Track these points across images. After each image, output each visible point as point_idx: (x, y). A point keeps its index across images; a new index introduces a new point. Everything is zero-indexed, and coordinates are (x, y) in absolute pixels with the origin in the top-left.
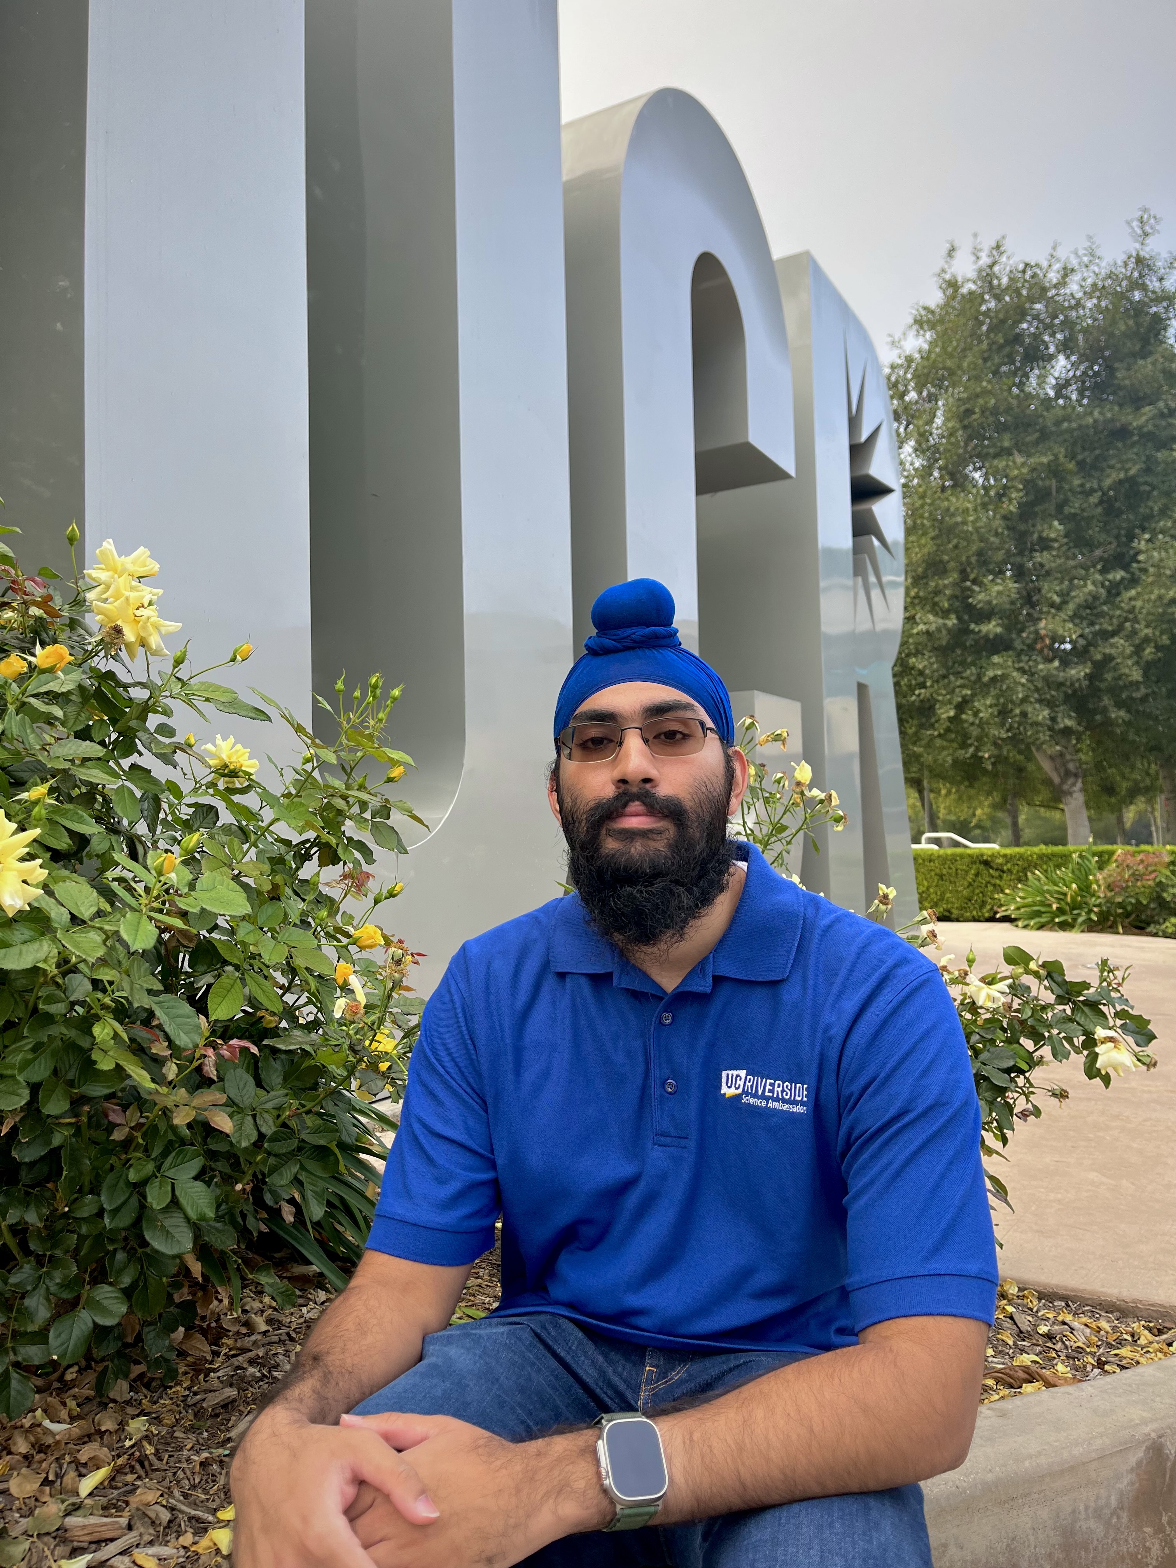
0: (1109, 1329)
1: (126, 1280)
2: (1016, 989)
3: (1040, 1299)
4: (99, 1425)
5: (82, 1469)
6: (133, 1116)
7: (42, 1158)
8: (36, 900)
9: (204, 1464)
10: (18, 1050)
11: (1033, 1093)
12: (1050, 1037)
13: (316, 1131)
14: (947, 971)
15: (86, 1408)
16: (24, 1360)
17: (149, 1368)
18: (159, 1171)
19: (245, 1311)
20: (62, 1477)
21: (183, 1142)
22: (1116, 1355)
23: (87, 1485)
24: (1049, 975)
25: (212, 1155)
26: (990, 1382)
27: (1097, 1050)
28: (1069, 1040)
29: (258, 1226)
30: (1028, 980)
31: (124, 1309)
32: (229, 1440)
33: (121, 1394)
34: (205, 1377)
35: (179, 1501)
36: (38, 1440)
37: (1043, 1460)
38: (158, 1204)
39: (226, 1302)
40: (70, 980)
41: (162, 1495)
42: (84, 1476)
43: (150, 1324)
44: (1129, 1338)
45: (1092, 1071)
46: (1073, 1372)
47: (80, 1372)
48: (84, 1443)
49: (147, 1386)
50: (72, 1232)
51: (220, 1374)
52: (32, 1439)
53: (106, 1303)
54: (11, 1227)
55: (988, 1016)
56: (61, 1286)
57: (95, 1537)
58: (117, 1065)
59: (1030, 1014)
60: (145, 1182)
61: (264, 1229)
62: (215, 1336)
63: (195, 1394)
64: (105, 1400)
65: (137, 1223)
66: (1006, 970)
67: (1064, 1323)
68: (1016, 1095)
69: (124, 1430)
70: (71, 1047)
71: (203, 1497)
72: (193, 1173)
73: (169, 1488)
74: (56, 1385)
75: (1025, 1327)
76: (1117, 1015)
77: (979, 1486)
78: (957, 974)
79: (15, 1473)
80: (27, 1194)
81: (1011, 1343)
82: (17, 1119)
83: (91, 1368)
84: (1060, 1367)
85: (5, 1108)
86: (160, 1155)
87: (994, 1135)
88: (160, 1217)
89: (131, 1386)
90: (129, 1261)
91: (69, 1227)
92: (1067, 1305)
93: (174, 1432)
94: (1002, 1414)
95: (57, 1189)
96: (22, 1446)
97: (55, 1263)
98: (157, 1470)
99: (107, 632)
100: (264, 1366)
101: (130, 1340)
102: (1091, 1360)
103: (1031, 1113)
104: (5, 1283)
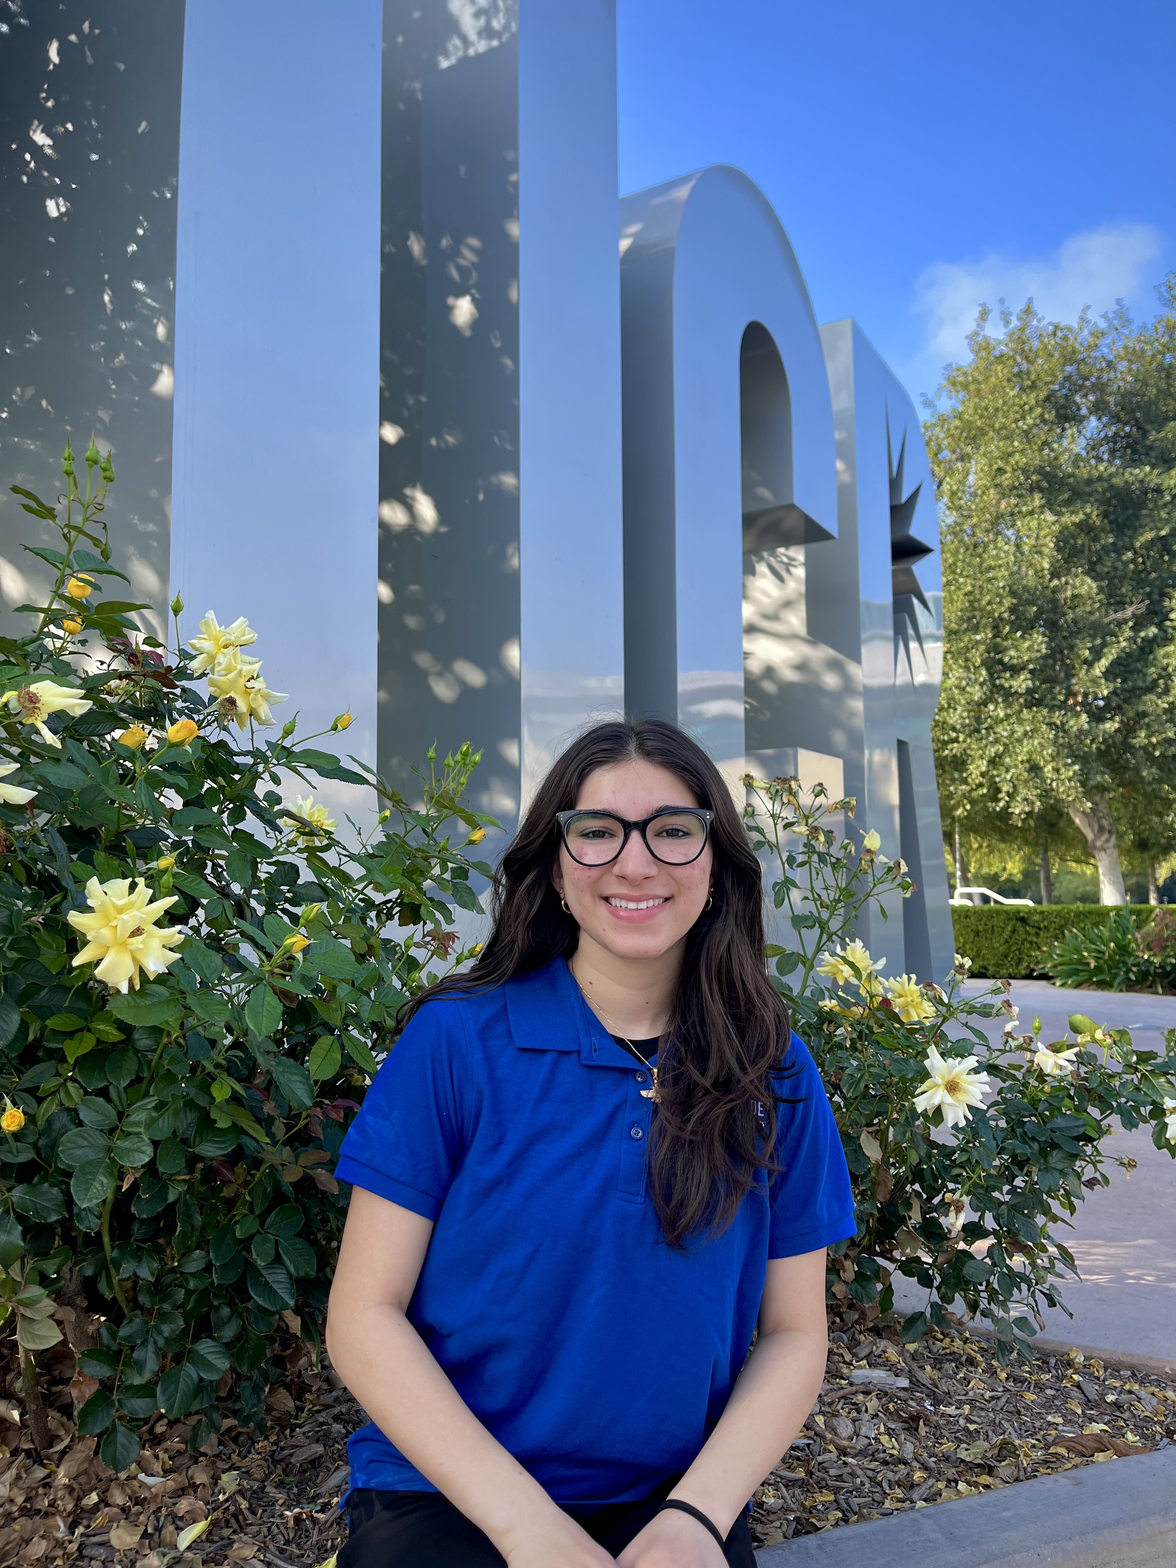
1: (227, 1334)
2: (1082, 1058)
3: (1106, 1369)
4: (192, 1478)
5: (180, 1523)
6: (241, 1174)
7: (158, 1214)
8: (173, 963)
9: (296, 1520)
10: (142, 1109)
11: (1101, 1162)
12: (1119, 1106)
14: (1012, 1037)
15: (179, 1461)
16: (130, 1413)
17: (238, 1421)
18: (262, 1227)
19: (324, 1367)
20: (160, 1531)
21: (286, 1200)
23: (187, 1537)
26: (1062, 1451)
27: (1166, 1120)
28: (1136, 1109)
31: (228, 1365)
32: (319, 1496)
33: (211, 1447)
34: (291, 1432)
35: (276, 1556)
36: (134, 1492)
38: (261, 1260)
39: (314, 1357)
41: (259, 1550)
42: (182, 1529)
43: (248, 1378)
45: (1160, 1139)
46: (1143, 1441)
47: (170, 1425)
48: (179, 1496)
49: (235, 1440)
50: (179, 1286)
51: (305, 1429)
52: (129, 1492)
53: (210, 1357)
54: (122, 1281)
55: (1055, 1084)
56: (169, 1340)
58: (234, 1122)
59: (1098, 1082)
60: (251, 1238)
62: (299, 1390)
63: (282, 1449)
64: (197, 1454)
65: (243, 1279)
66: (1073, 1037)
67: (1130, 1392)
68: (1084, 1163)
69: (216, 1484)
70: (190, 1104)
71: (298, 1552)
72: (295, 1231)
73: (265, 1543)
74: (146, 1436)
75: (1093, 1396)
77: (1060, 1554)
78: (1021, 1040)
79: (115, 1525)
80: (139, 1248)
81: (1079, 1411)
82: (138, 1175)
84: (1130, 1436)
85: (128, 1164)
86: (264, 1212)
87: (1062, 1203)
88: (264, 1272)
89: (219, 1440)
90: (231, 1316)
91: (177, 1282)
92: (1134, 1374)
93: (265, 1487)
94: (1078, 1483)
95: (169, 1243)
96: (119, 1498)
97: (164, 1317)
98: (251, 1524)
99: (222, 704)
100: (348, 1423)
101: (223, 1394)
102: (1158, 1429)
103: (1098, 1182)
104: (114, 1336)
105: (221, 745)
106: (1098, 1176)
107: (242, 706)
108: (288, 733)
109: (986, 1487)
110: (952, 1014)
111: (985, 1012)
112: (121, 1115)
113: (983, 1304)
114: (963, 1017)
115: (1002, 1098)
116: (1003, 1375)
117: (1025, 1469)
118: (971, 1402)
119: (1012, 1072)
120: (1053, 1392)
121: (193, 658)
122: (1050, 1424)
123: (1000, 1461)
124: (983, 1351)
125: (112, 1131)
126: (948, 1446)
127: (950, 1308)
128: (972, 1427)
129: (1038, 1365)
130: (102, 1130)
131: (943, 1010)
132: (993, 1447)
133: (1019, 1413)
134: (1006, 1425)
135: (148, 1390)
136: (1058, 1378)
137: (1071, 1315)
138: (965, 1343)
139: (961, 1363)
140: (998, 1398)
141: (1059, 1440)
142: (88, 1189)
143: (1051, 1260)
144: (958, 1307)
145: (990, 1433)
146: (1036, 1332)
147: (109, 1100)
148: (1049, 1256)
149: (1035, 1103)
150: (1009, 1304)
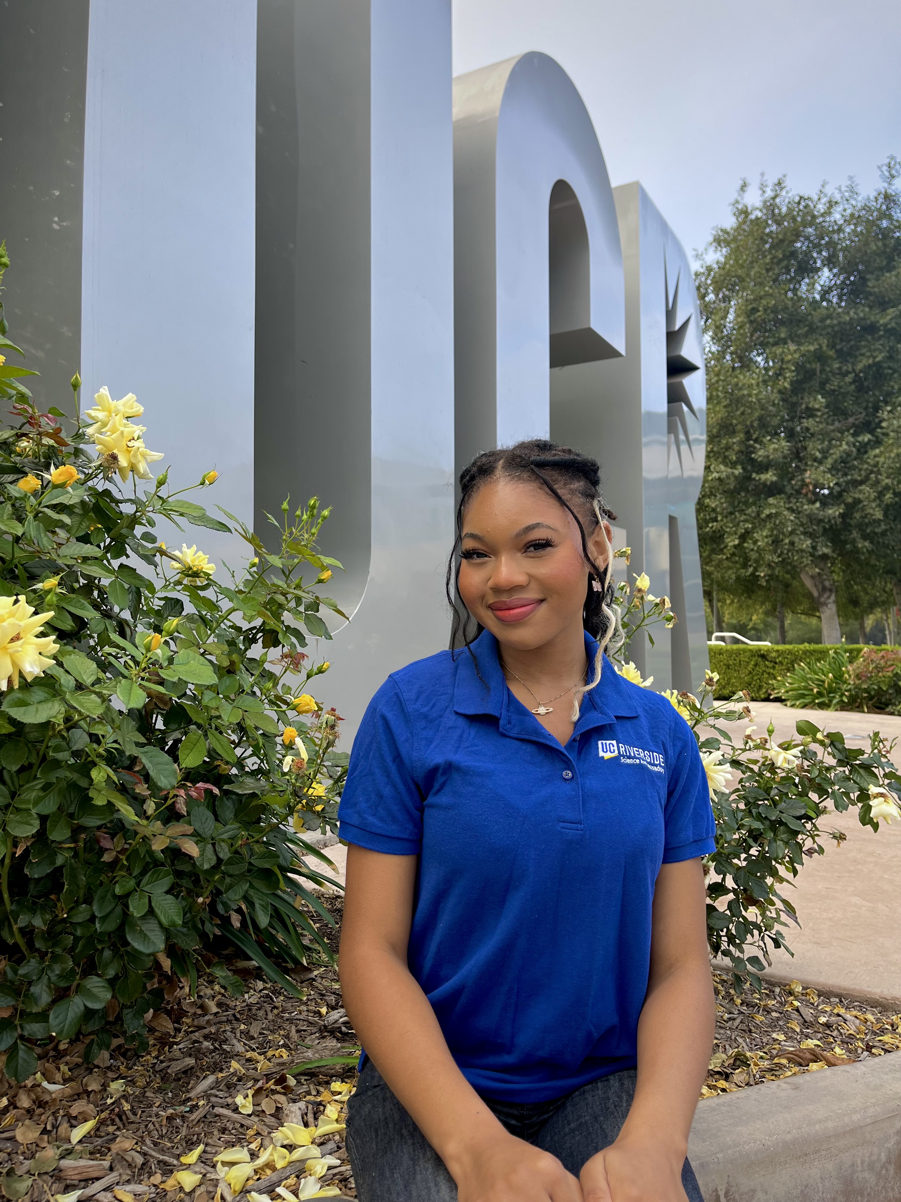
0: (874, 1021)
1: (111, 973)
2: (806, 754)
3: (819, 996)
4: (86, 1085)
5: (74, 1121)
6: (119, 843)
7: (48, 875)
8: (49, 668)
9: (170, 1119)
10: (32, 789)
11: (818, 835)
12: (833, 792)
13: (262, 856)
14: (751, 739)
15: (76, 1072)
16: (29, 1035)
17: (126, 1040)
18: (138, 886)
19: (200, 997)
20: (57, 1128)
21: (157, 864)
22: (880, 1041)
23: (78, 1134)
24: (832, 744)
25: (179, 874)
26: (784, 1061)
27: (871, 803)
28: (847, 794)
29: (213, 930)
30: (815, 747)
31: (109, 996)
32: (189, 1099)
33: (104, 1061)
34: (170, 1048)
35: (150, 1148)
36: (38, 1097)
37: (830, 1125)
38: (138, 913)
39: (187, 990)
40: (72, 734)
41: (136, 1143)
42: (75, 1127)
43: (130, 1007)
44: (890, 1028)
45: (866, 818)
46: (848, 1054)
47: (71, 1043)
48: (75, 1100)
49: (124, 1055)
50: (69, 934)
51: (181, 1046)
52: (34, 1097)
53: (95, 990)
54: (21, 930)
55: (784, 774)
56: (60, 976)
57: (84, 1176)
58: (108, 801)
59: (817, 773)
60: (128, 895)
61: (218, 932)
62: (177, 1015)
63: (162, 1062)
64: (91, 1066)
65: (121, 928)
66: (799, 738)
67: (839, 1015)
68: (805, 837)
69: (106, 1090)
70: (73, 786)
71: (169, 1145)
72: (166, 889)
73: (142, 1137)
74: (52, 1053)
75: (809, 1018)
76: (886, 776)
77: (781, 1144)
78: (759, 741)
79: (20, 1124)
80: (34, 903)
81: (798, 1030)
82: (29, 844)
83: (79, 1040)
84: (838, 1050)
85: (19, 834)
86: (139, 874)
87: (786, 868)
88: (139, 922)
89: (111, 1055)
90: (114, 957)
91: (67, 930)
92: (841, 1001)
93: (145, 1092)
94: (796, 1088)
95: (59, 900)
96: (25, 1102)
97: (55, 958)
98: (132, 1123)
99: (108, 459)
100: (216, 1041)
101: (111, 1019)
102: (860, 1044)
103: (816, 851)
104: (15, 972)
105: (107, 493)
106: (815, 846)
107: (123, 461)
108: (161, 484)
109: (724, 1090)
110: (703, 718)
111: (730, 715)
112: (13, 795)
113: (724, 946)
114: (711, 721)
115: (742, 786)
116: (739, 1001)
117: (754, 1076)
119: (751, 766)
120: (777, 1015)
121: (89, 426)
122: (775, 1040)
123: (735, 1069)
124: (722, 982)
125: (7, 806)
129: (766, 994)
131: (697, 714)
132: (729, 1057)
133: (750, 1031)
134: (740, 1040)
136: (781, 1003)
137: (792, 955)
140: (734, 1019)
141: (782, 1053)
143: (778, 911)
145: (727, 1047)
146: (764, 968)
147: (3, 782)
148: (776, 909)
149: (768, 790)
150: (744, 946)
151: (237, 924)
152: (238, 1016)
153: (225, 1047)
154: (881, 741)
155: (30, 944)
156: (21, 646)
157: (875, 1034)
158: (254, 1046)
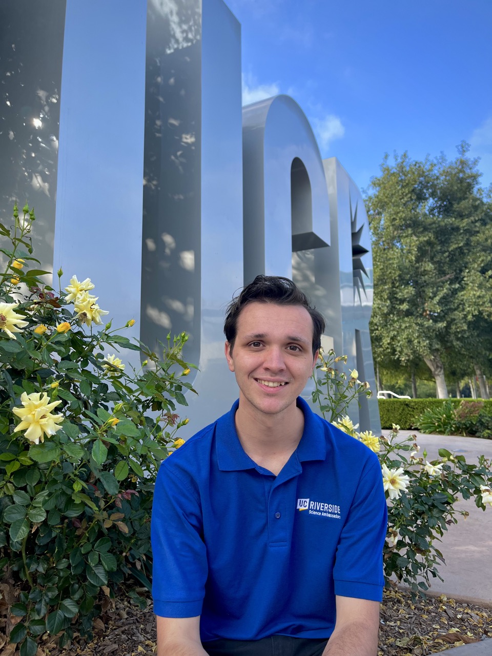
0: (487, 616)
1: (77, 596)
2: (446, 468)
3: (456, 603)
6: (84, 524)
7: (47, 543)
8: (59, 430)
10: (42, 495)
11: (453, 513)
12: (461, 489)
14: (414, 458)
15: (54, 652)
18: (93, 548)
19: (117, 609)
21: (103, 536)
24: (459, 462)
26: (441, 641)
27: (482, 495)
28: (468, 490)
29: (128, 571)
30: (449, 464)
31: (77, 610)
33: (68, 646)
34: (104, 638)
38: (93, 564)
40: (64, 465)
43: (85, 616)
45: (479, 504)
46: (475, 636)
49: (78, 642)
50: (56, 575)
51: (110, 637)
53: (69, 607)
54: (31, 573)
55: (434, 479)
56: (51, 599)
58: (82, 501)
59: (452, 478)
60: (88, 553)
61: (130, 572)
62: (107, 620)
63: (100, 647)
64: (62, 649)
65: (84, 571)
66: (441, 459)
67: (467, 613)
68: (446, 514)
70: (63, 493)
72: (107, 549)
74: (39, 641)
75: (452, 616)
76: (489, 479)
78: (418, 460)
80: (38, 558)
81: (446, 623)
82: (39, 526)
84: (469, 633)
85: (35, 521)
86: (94, 541)
87: (437, 531)
88: (94, 568)
89: (72, 642)
90: (79, 588)
91: (55, 573)
92: (468, 605)
95: (52, 556)
97: (49, 589)
99: (81, 315)
100: (129, 634)
101: (74, 622)
102: (481, 630)
103: (453, 522)
104: (27, 598)
105: (79, 333)
106: (452, 519)
107: (89, 316)
108: (108, 328)
110: (392, 449)
111: (406, 448)
112: (32, 499)
113: (404, 576)
114: (396, 450)
115: (410, 485)
116: (413, 607)
117: (425, 650)
118: (400, 620)
119: (415, 474)
120: (435, 614)
121: (66, 295)
122: (434, 629)
123: (414, 646)
124: (404, 596)
125: (27, 506)
126: (392, 640)
127: (390, 578)
128: (401, 631)
129: (428, 602)
130: (23, 506)
131: (388, 447)
132: (411, 640)
133: (421, 624)
134: (416, 630)
135: (41, 622)
136: (436, 608)
137: (443, 581)
138: (396, 593)
139: (395, 602)
140: (412, 618)
141: (439, 636)
142: (17, 533)
143: (434, 556)
144: (393, 577)
145: (409, 633)
146: (427, 588)
147: (26, 491)
148: (433, 555)
149: (425, 488)
150: (416, 576)
151: (139, 568)
152: (139, 620)
153: (134, 638)
154: (485, 460)
155: (35, 581)
156: (47, 421)
157: (489, 624)
158: (149, 637)
